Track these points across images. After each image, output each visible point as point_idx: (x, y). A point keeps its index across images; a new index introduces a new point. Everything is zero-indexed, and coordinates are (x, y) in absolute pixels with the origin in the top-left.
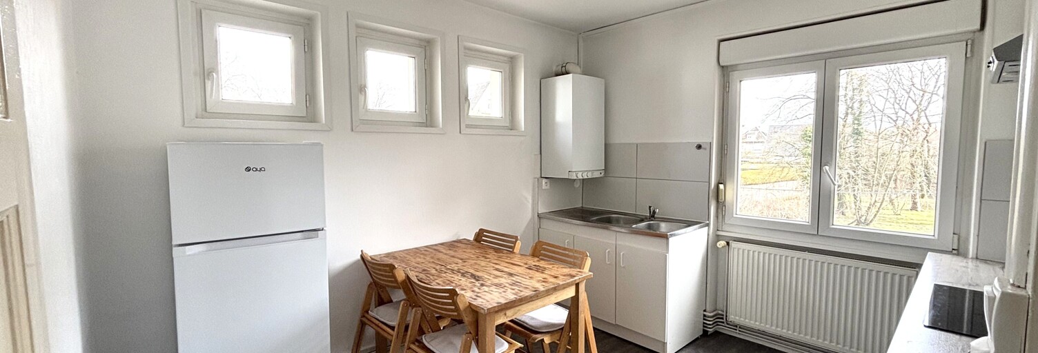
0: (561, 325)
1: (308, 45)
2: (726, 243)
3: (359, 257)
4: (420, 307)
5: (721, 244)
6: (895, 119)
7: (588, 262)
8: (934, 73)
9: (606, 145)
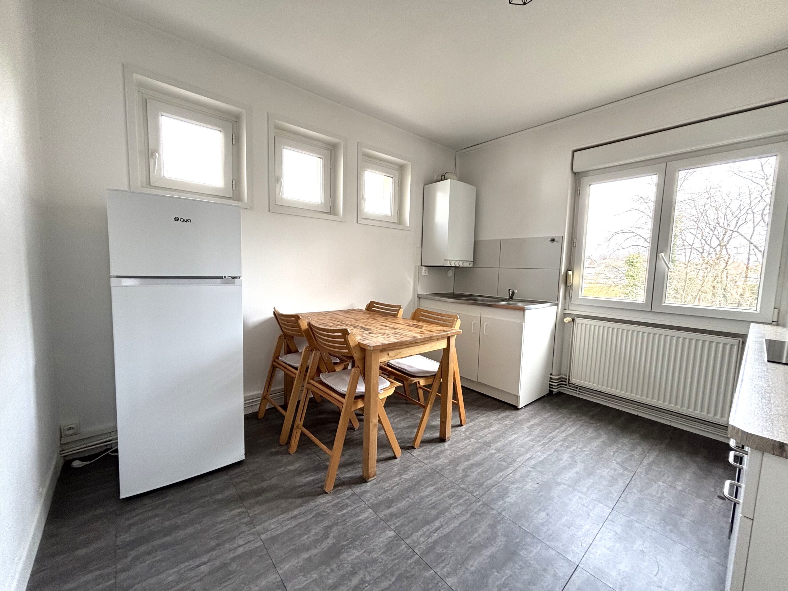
0: (434, 372)
1: (235, 139)
2: (571, 320)
3: (273, 315)
4: (319, 350)
5: (567, 320)
6: (702, 251)
7: (458, 323)
8: (735, 216)
9: (475, 242)
